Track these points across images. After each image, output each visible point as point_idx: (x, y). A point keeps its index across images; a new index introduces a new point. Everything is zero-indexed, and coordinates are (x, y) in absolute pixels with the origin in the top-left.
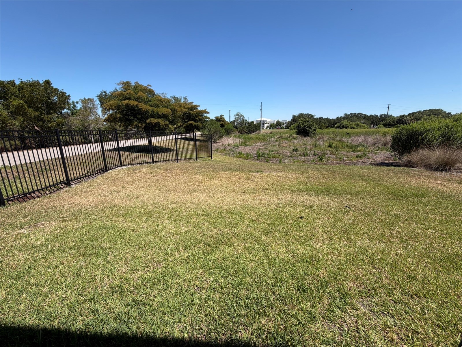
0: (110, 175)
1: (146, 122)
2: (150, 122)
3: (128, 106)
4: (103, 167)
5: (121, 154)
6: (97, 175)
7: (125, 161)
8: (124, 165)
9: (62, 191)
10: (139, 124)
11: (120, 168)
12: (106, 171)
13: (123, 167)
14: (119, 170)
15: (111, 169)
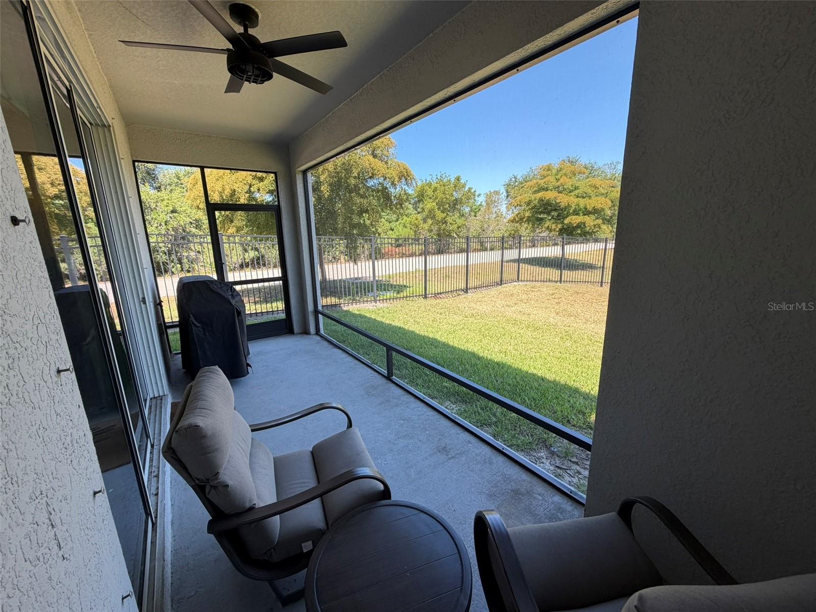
0: (504, 289)
1: (562, 223)
2: (570, 223)
3: (542, 200)
4: (498, 280)
5: (521, 268)
6: (491, 287)
7: (523, 276)
8: (521, 281)
9: (461, 297)
10: (553, 225)
11: (516, 283)
12: (501, 284)
13: (520, 283)
14: (515, 286)
15: (506, 283)
